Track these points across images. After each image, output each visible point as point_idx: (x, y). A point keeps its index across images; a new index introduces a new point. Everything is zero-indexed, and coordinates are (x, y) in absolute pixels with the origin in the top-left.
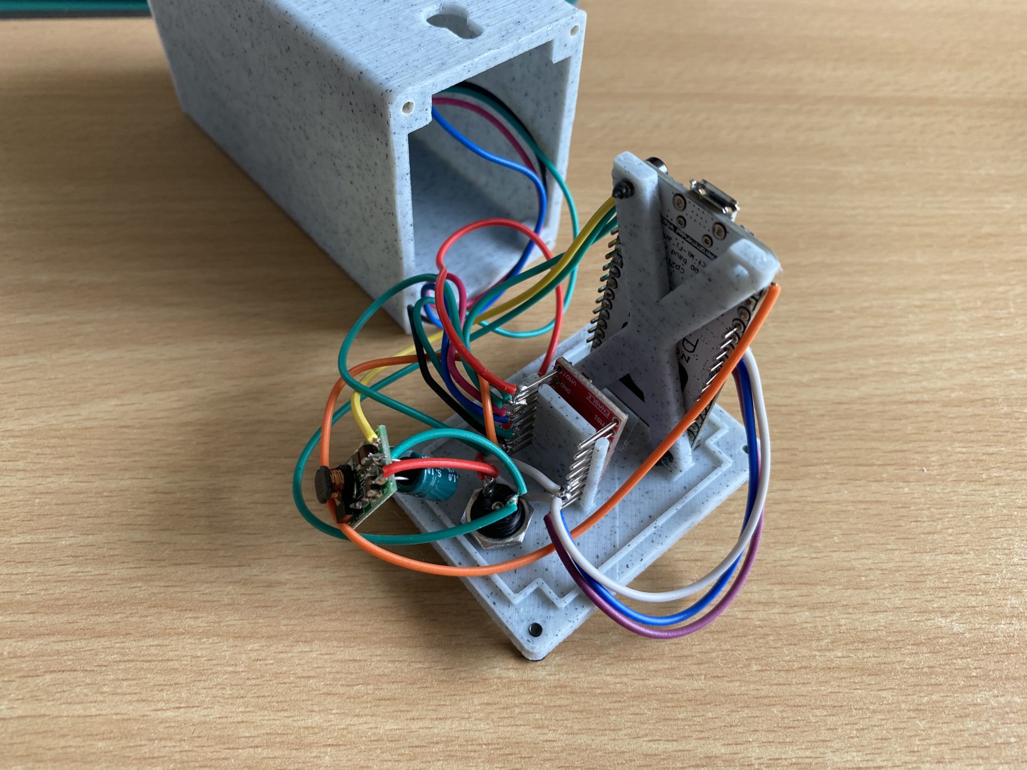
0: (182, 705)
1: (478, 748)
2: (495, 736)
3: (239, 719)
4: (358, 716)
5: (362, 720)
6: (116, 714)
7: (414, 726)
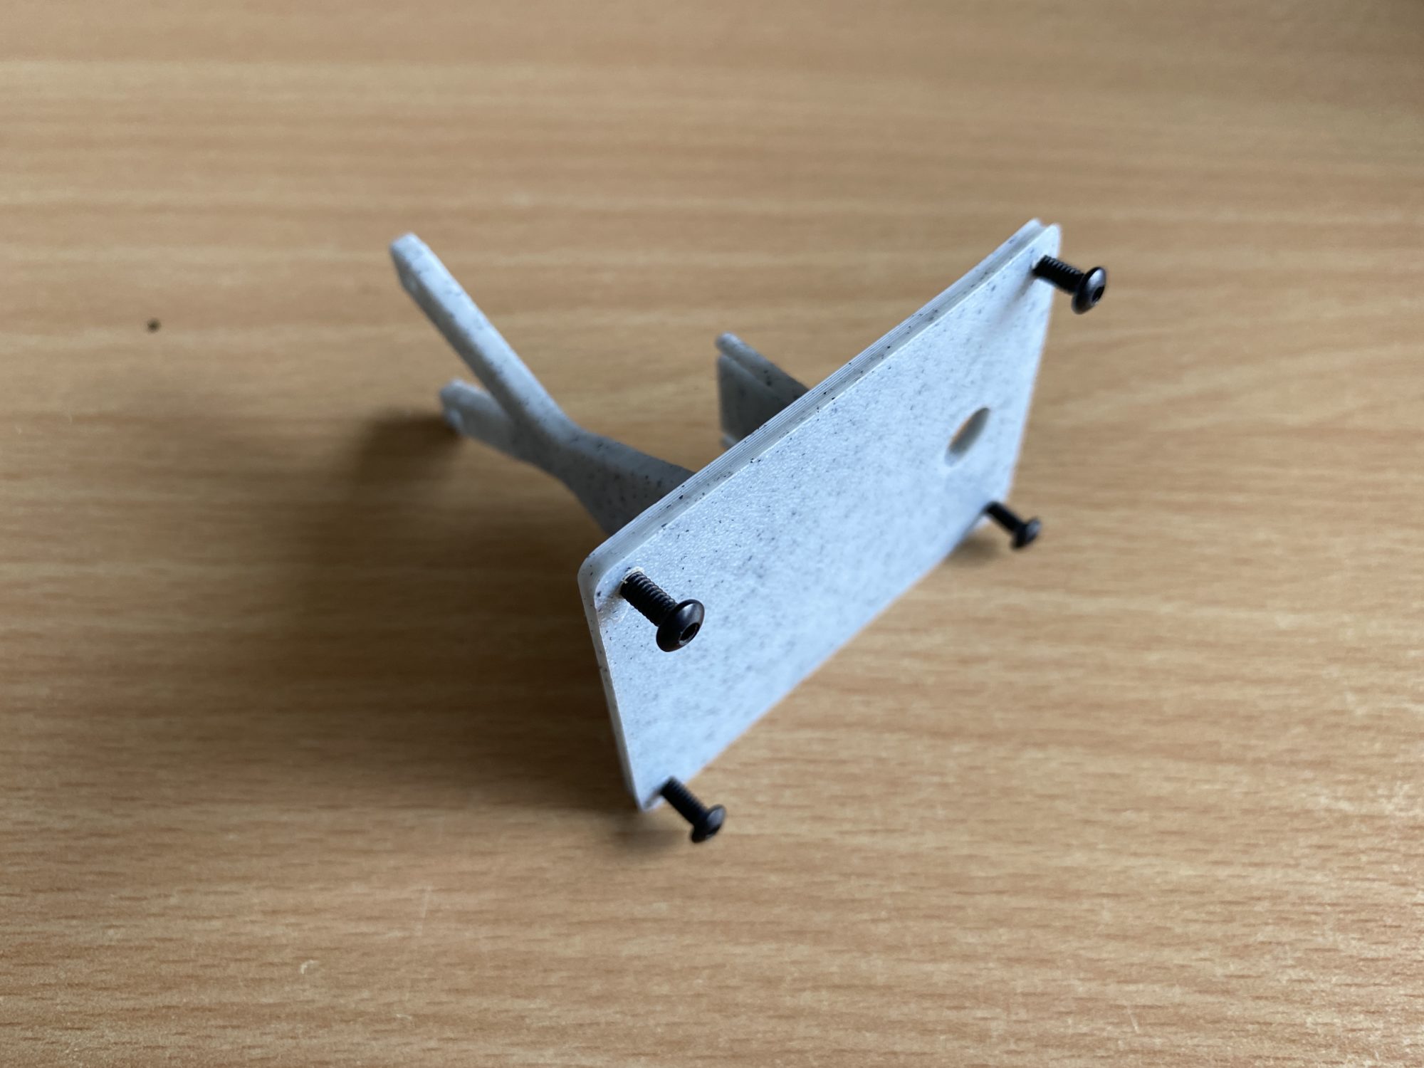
0: (879, 827)
1: (1319, 909)
2: (1340, 893)
3: (965, 851)
4: (1135, 854)
5: (1142, 861)
6: (787, 835)
7: (1223, 873)
